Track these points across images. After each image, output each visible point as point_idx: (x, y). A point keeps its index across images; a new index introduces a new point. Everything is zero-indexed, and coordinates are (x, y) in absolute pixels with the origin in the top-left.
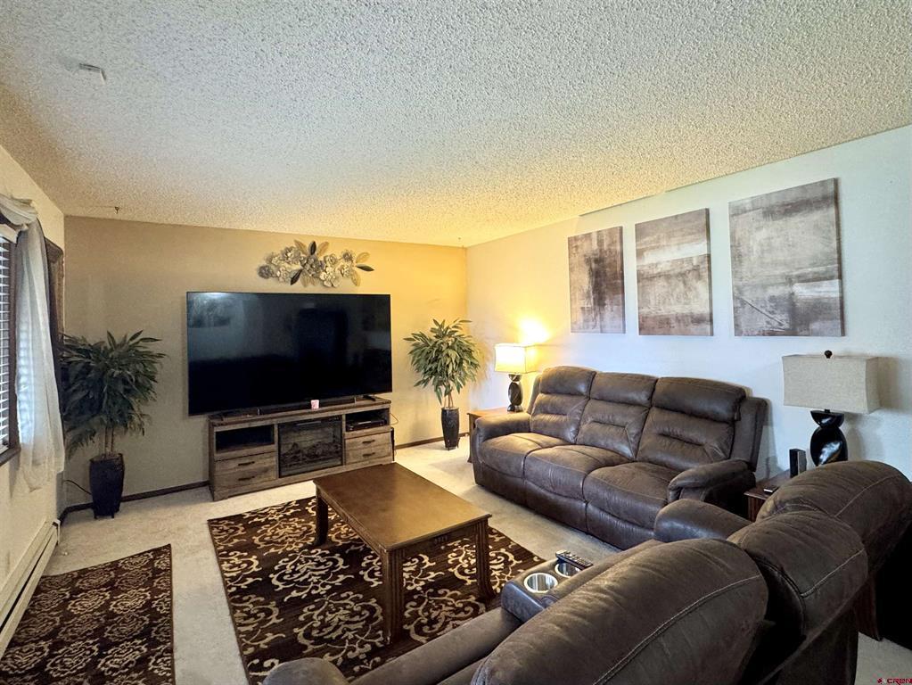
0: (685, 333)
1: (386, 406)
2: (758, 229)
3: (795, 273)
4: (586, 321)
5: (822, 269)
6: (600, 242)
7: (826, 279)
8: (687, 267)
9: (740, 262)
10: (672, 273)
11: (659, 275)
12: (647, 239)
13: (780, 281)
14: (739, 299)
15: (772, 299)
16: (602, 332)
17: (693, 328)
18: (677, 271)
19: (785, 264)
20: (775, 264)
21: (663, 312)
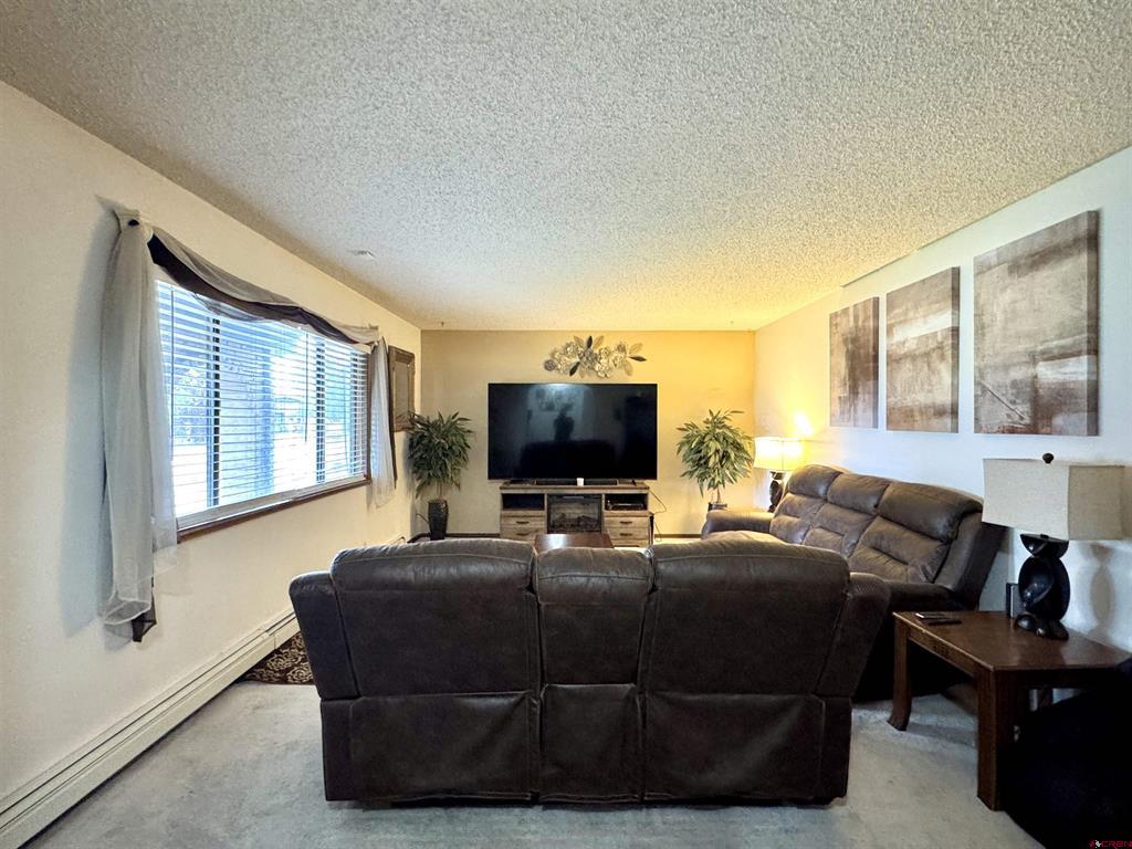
0: (927, 429)
1: (644, 492)
2: (1004, 289)
3: (1040, 348)
4: (842, 413)
5: (1068, 341)
6: (856, 318)
7: (1073, 355)
8: (932, 344)
9: (983, 335)
10: (917, 353)
11: (906, 356)
12: (897, 311)
13: (1024, 359)
14: (981, 389)
15: (1014, 384)
16: (855, 426)
17: (935, 422)
18: (923, 349)
19: (1029, 336)
20: (1018, 336)
21: (909, 402)
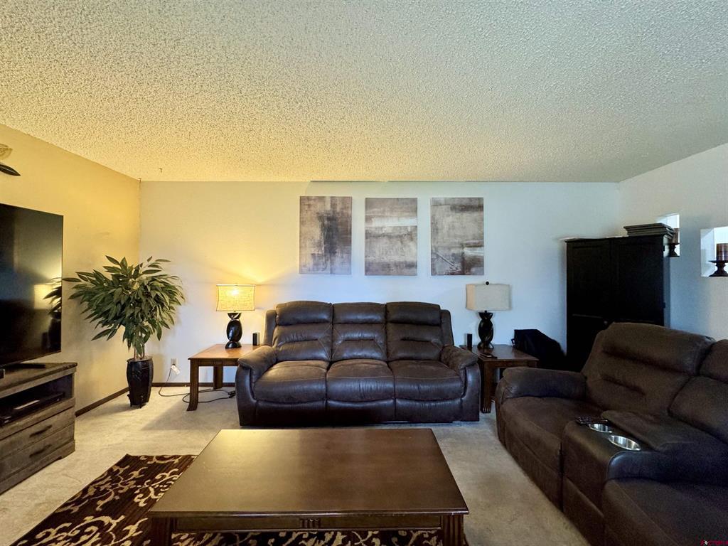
0: (401, 274)
2: (448, 216)
3: (465, 242)
5: (477, 241)
6: (333, 206)
7: (478, 247)
8: (403, 232)
9: (437, 233)
10: (392, 235)
11: (384, 235)
12: (376, 210)
13: (458, 245)
14: (435, 254)
15: (453, 255)
16: (331, 273)
17: (406, 271)
18: (397, 234)
19: (461, 237)
20: (455, 236)
21: (386, 259)
